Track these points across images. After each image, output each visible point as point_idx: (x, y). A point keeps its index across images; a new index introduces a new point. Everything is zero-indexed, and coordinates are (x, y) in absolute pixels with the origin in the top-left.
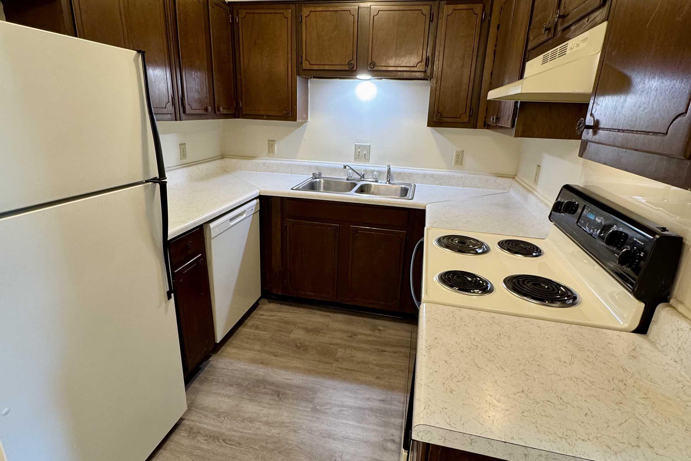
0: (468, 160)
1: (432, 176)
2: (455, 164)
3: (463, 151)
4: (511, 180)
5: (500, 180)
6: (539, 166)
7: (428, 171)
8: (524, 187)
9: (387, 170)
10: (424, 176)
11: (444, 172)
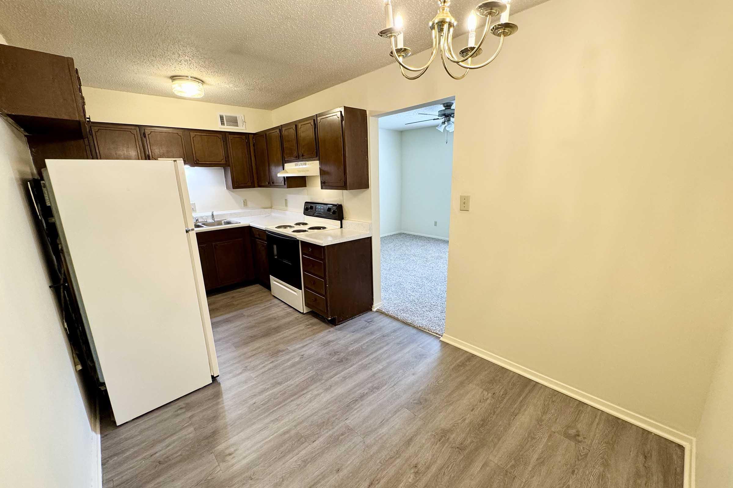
0: (249, 203)
1: (235, 213)
2: (244, 206)
3: (246, 200)
4: (270, 209)
5: (266, 210)
6: (286, 200)
7: (233, 211)
8: (281, 210)
9: (211, 215)
10: (231, 214)
11: (239, 211)
